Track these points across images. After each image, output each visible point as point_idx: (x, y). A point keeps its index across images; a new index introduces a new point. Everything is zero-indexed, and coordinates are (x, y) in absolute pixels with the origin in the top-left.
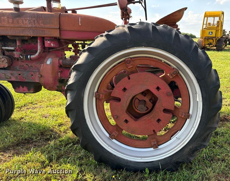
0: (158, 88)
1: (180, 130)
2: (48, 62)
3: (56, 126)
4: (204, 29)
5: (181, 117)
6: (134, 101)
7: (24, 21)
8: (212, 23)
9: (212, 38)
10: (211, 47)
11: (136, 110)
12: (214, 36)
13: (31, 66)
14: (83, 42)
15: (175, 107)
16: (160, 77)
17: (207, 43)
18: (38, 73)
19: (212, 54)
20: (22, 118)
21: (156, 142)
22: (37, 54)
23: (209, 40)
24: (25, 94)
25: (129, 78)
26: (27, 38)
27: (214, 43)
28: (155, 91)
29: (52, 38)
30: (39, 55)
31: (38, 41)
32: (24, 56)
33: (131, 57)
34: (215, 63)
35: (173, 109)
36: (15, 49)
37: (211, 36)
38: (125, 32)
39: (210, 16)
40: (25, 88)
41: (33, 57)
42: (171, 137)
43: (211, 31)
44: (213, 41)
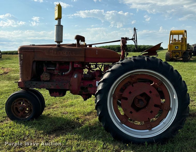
0: (150, 92)
1: (165, 118)
2: (75, 77)
3: (75, 119)
4: (171, 44)
5: (165, 109)
6: (135, 100)
7: (64, 53)
8: (177, 39)
9: (178, 51)
10: (178, 58)
11: (137, 106)
12: (180, 50)
13: (63, 79)
14: (96, 64)
15: (161, 103)
16: (151, 85)
17: (175, 55)
18: (68, 83)
19: (179, 65)
20: (49, 115)
21: (150, 126)
22: (69, 72)
23: (176, 53)
24: (55, 97)
25: (133, 86)
26: (63, 62)
27: (181, 55)
28: (148, 94)
29: (80, 62)
30: (70, 72)
31: (70, 64)
32: (61, 73)
33: (134, 74)
34: (183, 72)
35: (160, 105)
36: (56, 69)
37: (177, 49)
38: (132, 61)
39: (175, 34)
40: (57, 94)
41: (66, 73)
42: (160, 122)
43: (177, 46)
44: (180, 54)
